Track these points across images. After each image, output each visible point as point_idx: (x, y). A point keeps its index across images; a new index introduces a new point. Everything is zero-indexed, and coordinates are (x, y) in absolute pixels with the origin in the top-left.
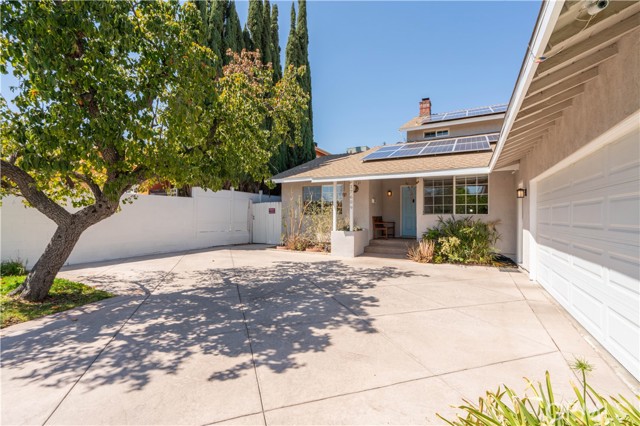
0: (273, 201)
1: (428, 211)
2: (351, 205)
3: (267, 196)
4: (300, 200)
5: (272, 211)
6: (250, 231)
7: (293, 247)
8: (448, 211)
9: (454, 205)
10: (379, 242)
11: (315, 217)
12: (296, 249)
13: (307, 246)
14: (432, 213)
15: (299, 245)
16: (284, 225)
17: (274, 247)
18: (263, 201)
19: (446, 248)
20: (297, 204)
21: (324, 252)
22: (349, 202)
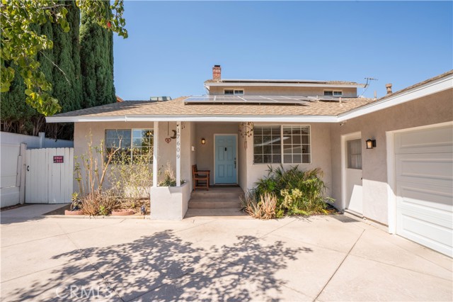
0: (61, 146)
1: (257, 160)
2: (178, 153)
3: (52, 141)
4: (101, 147)
5: (59, 160)
6: (22, 185)
7: (92, 211)
8: (277, 160)
9: (282, 154)
10: (201, 193)
11: (124, 167)
12: (97, 213)
13: (111, 208)
14: (261, 162)
15: (102, 208)
16: (77, 180)
17: (60, 211)
18: (45, 146)
19: (287, 200)
20: (97, 151)
21: (139, 214)
22: (175, 150)
